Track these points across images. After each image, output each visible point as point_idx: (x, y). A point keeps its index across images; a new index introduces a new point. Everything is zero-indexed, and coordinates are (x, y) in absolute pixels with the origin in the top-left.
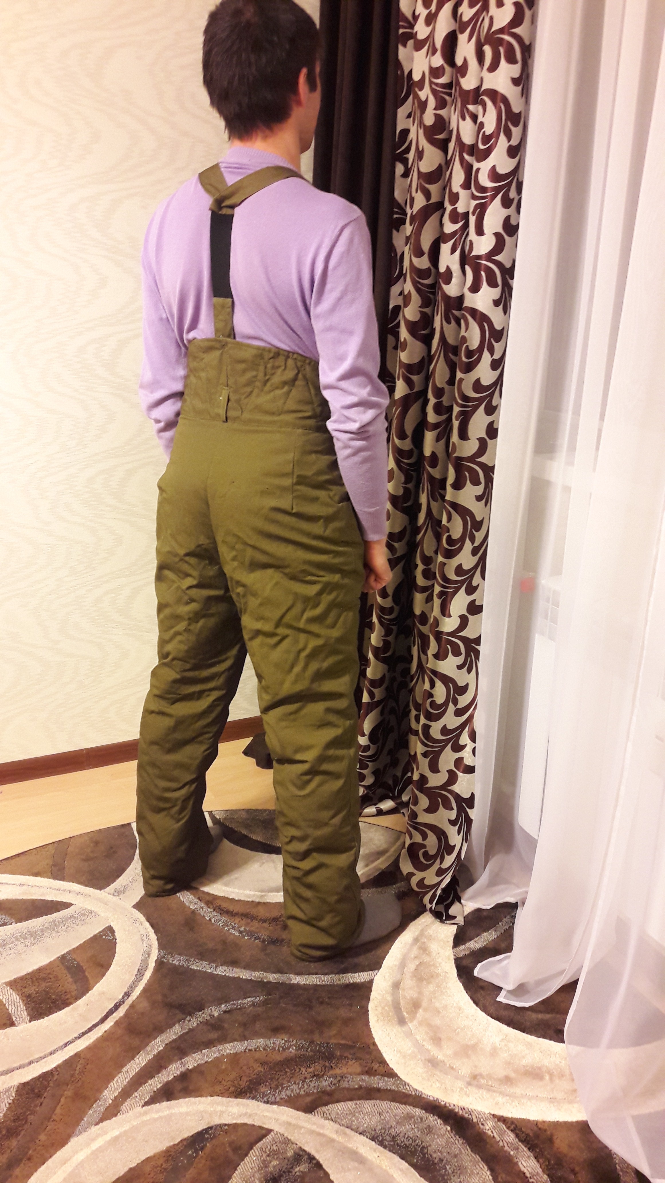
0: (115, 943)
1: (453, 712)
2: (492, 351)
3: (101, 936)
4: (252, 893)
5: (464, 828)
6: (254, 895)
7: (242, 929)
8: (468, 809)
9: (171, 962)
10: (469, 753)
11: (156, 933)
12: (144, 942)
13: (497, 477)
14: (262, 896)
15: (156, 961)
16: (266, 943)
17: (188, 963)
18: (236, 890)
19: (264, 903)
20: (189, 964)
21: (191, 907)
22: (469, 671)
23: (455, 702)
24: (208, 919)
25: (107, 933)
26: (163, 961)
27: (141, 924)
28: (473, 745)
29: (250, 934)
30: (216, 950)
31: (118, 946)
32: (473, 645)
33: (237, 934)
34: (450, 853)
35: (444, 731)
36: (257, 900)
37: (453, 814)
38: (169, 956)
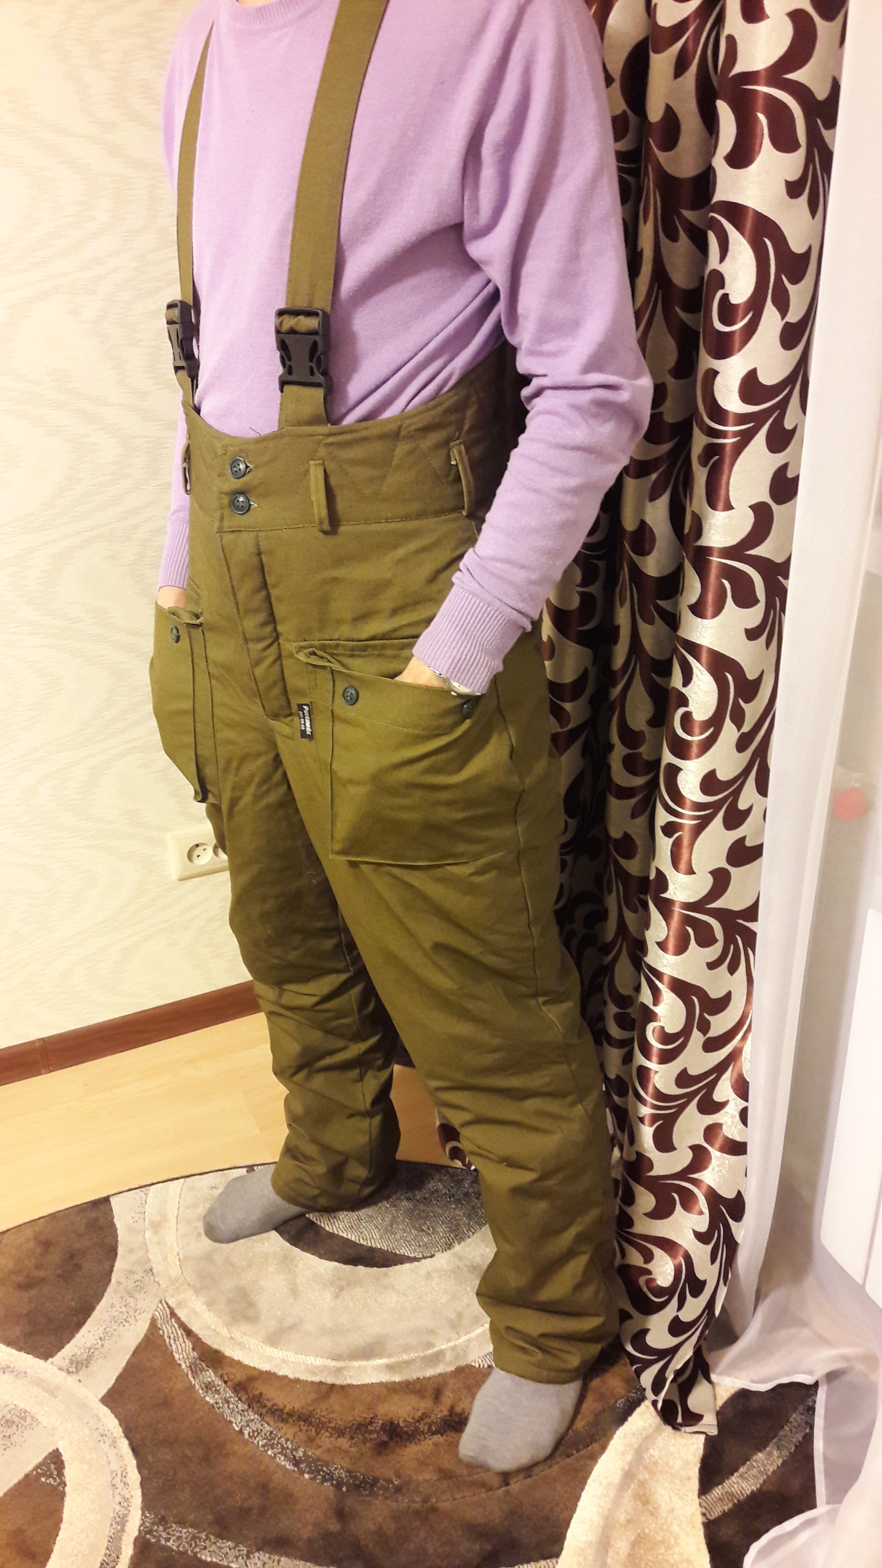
0: (63, 1495)
1: (701, 1044)
2: (783, 305)
3: (39, 1476)
4: (319, 1362)
5: (722, 1253)
6: (325, 1368)
7: (300, 1453)
8: (731, 1221)
9: (163, 1542)
10: (733, 1117)
11: (140, 1467)
12: (117, 1491)
13: (794, 584)
14: (339, 1370)
15: (136, 1539)
16: (344, 1489)
17: (196, 1546)
18: (291, 1356)
19: (342, 1387)
20: (197, 1550)
21: (207, 1399)
22: (732, 969)
23: (704, 1027)
24: (237, 1429)
25: (49, 1469)
26: (148, 1540)
27: (114, 1445)
28: (742, 1104)
29: (316, 1467)
30: (248, 1510)
31: (68, 1500)
32: (741, 921)
33: (289, 1467)
34: (696, 1293)
35: (683, 1079)
36: (330, 1380)
37: (702, 1223)
38: (161, 1528)
